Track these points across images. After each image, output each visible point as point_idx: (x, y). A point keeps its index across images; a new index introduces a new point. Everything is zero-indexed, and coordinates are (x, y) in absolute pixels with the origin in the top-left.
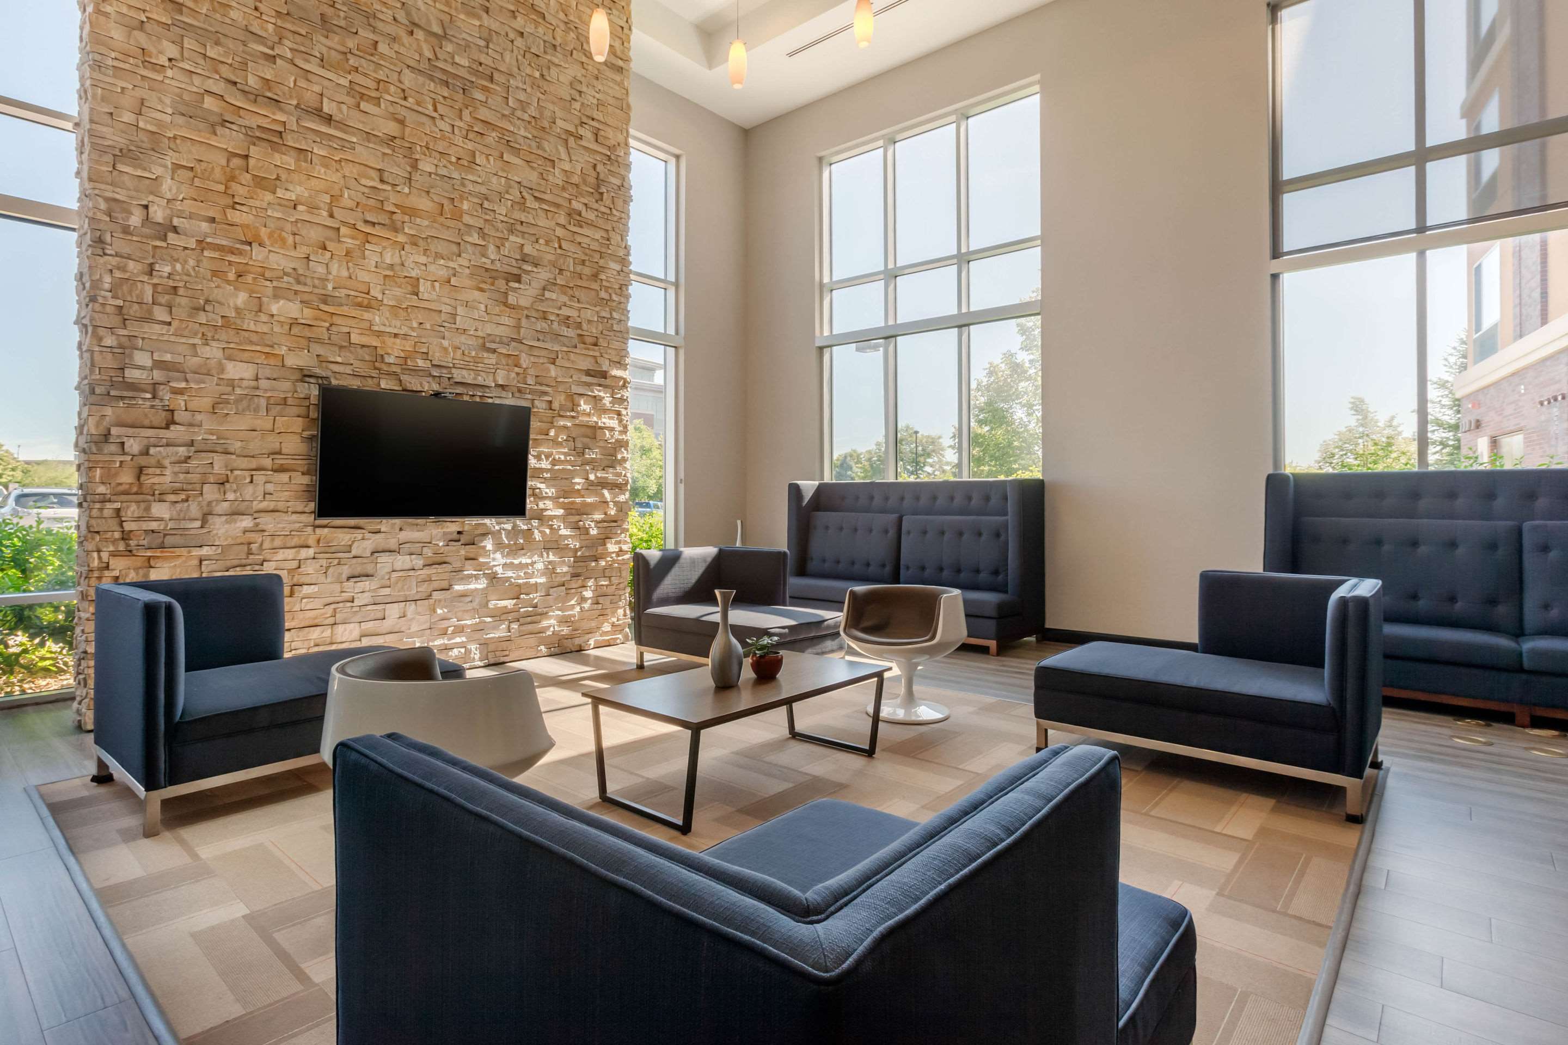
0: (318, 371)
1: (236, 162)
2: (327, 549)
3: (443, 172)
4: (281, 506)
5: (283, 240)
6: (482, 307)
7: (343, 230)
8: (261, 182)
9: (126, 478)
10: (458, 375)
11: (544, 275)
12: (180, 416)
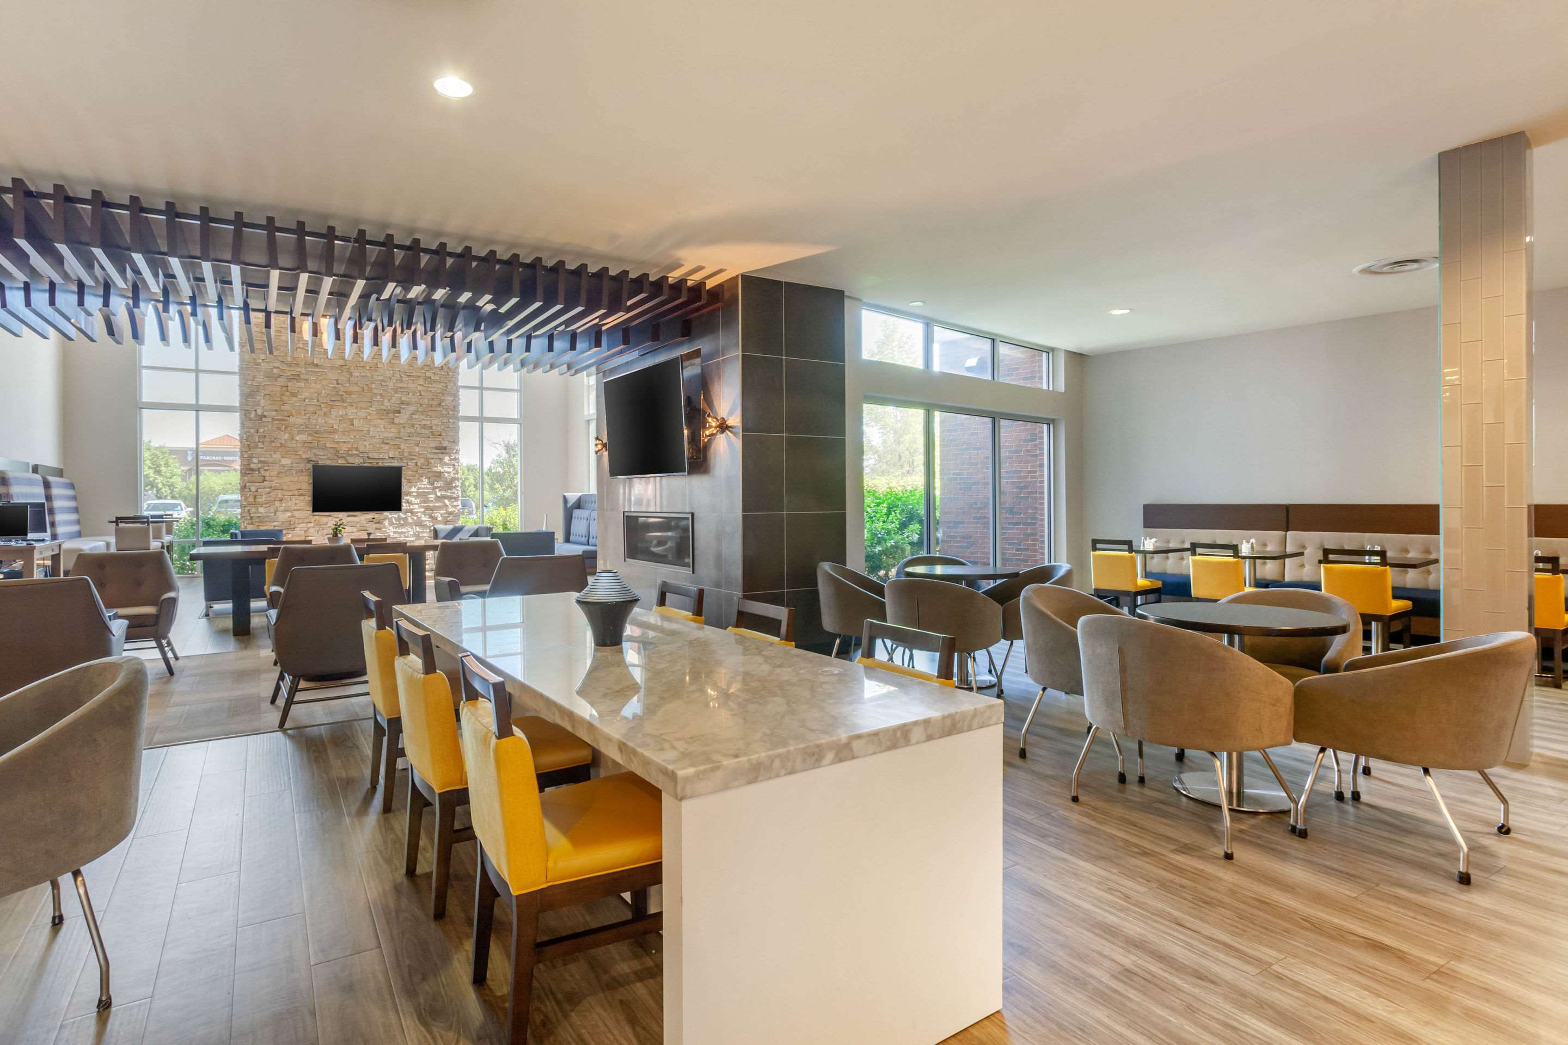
0: (314, 459)
1: (284, 389)
2: (318, 524)
3: (364, 374)
4: (301, 508)
5: (300, 413)
6: (382, 426)
7: (322, 405)
8: (294, 394)
9: (251, 499)
10: (371, 455)
11: (412, 408)
12: (267, 479)
